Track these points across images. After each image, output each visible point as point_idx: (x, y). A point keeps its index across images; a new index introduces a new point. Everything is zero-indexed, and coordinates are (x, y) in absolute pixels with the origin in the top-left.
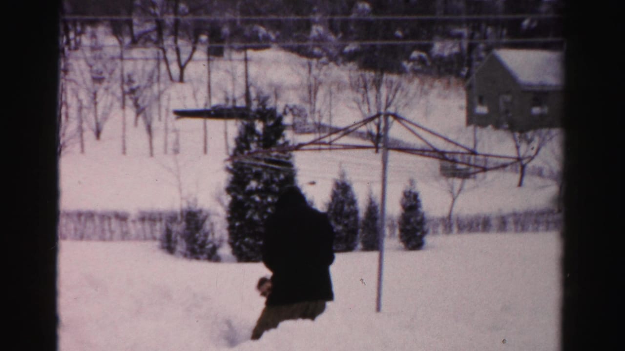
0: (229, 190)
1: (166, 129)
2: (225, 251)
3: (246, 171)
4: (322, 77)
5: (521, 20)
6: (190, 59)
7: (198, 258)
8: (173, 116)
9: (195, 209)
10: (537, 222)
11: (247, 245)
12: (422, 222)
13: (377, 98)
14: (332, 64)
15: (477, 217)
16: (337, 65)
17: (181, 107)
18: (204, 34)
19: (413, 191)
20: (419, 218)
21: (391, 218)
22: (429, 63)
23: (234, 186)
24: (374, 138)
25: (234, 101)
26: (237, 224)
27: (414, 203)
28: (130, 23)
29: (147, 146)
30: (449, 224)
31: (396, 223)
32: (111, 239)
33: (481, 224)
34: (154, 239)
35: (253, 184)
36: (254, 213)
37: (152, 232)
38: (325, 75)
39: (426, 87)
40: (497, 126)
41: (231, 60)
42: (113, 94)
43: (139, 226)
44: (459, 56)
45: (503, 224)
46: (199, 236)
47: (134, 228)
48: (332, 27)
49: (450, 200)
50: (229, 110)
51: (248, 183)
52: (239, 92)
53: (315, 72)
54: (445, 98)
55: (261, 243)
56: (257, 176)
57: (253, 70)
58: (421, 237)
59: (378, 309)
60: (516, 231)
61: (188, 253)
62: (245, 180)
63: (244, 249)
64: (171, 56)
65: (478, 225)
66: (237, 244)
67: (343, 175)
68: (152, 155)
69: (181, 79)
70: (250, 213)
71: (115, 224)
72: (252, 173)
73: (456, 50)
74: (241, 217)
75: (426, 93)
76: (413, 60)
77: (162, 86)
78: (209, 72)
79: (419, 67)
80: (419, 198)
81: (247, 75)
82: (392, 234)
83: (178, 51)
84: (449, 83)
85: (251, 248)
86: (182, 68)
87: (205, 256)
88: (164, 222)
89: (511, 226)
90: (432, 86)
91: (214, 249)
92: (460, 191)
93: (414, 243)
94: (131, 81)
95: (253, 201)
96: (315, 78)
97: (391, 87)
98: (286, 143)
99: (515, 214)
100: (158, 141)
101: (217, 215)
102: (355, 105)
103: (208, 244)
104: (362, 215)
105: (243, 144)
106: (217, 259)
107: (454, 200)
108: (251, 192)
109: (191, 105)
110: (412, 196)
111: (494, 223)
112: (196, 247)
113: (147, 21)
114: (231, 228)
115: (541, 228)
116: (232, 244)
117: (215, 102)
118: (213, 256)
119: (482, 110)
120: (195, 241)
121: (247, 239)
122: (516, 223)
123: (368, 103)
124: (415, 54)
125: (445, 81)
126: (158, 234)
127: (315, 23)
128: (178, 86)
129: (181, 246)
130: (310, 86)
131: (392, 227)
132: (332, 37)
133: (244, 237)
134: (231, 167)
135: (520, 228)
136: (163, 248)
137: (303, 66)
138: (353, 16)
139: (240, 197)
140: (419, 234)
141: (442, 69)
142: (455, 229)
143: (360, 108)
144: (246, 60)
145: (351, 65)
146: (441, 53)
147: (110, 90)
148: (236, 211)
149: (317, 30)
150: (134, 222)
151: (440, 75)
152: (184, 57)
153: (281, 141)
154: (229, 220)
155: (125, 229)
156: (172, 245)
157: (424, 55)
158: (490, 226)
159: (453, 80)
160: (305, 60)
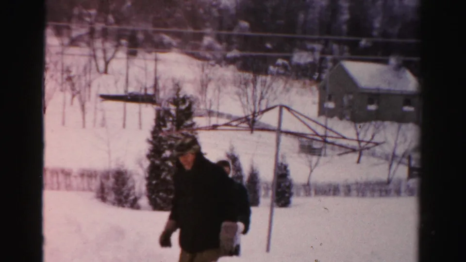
0: (149, 157)
1: (96, 108)
2: (144, 201)
3: (163, 143)
4: (211, 76)
5: (359, 41)
6: (113, 57)
7: (123, 206)
8: (99, 99)
9: (122, 169)
10: (373, 191)
11: (161, 198)
12: (290, 186)
13: (253, 92)
14: (217, 66)
15: (330, 185)
16: (221, 66)
17: (105, 93)
18: (123, 39)
19: (284, 163)
20: (287, 184)
21: (266, 183)
22: (289, 68)
23: (153, 153)
24: (250, 122)
25: (146, 89)
26: (154, 182)
27: (285, 172)
28: (69, 28)
29: (81, 120)
30: (308, 188)
31: (270, 186)
32: (58, 188)
33: (332, 190)
34: (91, 190)
35: (168, 153)
36: (167, 175)
37: (89, 184)
38: (213, 73)
39: (288, 86)
40: (341, 117)
41: (145, 59)
42: (56, 80)
43: (79, 180)
44: (312, 64)
45: (348, 190)
46: (125, 190)
47: (76, 182)
48: (219, 39)
49: (308, 171)
50: (142, 96)
51: (163, 152)
52: (150, 83)
53: (207, 71)
54: (302, 95)
55: (171, 197)
56: (171, 147)
57: (161, 67)
58: (289, 198)
59: (268, 250)
60: (358, 196)
61: (116, 202)
62: (162, 150)
63: (158, 201)
64: (100, 54)
65: (330, 190)
66: (154, 196)
67: (232, 149)
68: (84, 126)
69: (106, 72)
70: (164, 174)
71: (61, 178)
72: (167, 145)
73: (310, 60)
74: (157, 177)
75: (288, 91)
76: (278, 65)
77: (92, 76)
78: (128, 67)
79: (282, 71)
80: (288, 168)
81: (156, 71)
82: (266, 195)
83: (105, 51)
84: (305, 83)
85: (164, 200)
86: (107, 63)
87: (129, 205)
88: (98, 178)
89: (354, 192)
90: (292, 86)
91: (136, 200)
92: (316, 164)
93: (283, 202)
94: (68, 71)
95: (167, 166)
96: (207, 75)
97: (265, 85)
98: (193, 124)
99: (357, 183)
100: (89, 116)
101: (138, 174)
102: (236, 97)
103: (131, 196)
104: (245, 179)
105: (162, 123)
106: (138, 208)
107: (311, 171)
108: (166, 159)
109: (113, 92)
110: (283, 167)
111: (341, 189)
112: (123, 198)
113: (82, 27)
114: (149, 185)
115: (376, 194)
116: (149, 197)
117: (131, 90)
118: (134, 205)
119: (331, 105)
120: (122, 193)
121: (161, 194)
122: (358, 190)
123: (247, 97)
124: (280, 61)
125: (302, 83)
126: (93, 187)
127: (207, 35)
128: (104, 76)
129: (112, 197)
130: (202, 81)
131: (267, 189)
132: (218, 46)
133: (158, 192)
134: (151, 139)
135: (360, 194)
136: (98, 197)
137: (198, 66)
138: (235, 32)
139: (157, 162)
140: (287, 195)
141: (299, 74)
142: (313, 192)
143: (240, 99)
144: (156, 60)
145: (232, 67)
146: (298, 61)
147: (54, 77)
148: (154, 172)
149: (207, 40)
150: (75, 177)
151: (297, 78)
152: (109, 55)
153: (189, 122)
154: (148, 179)
155: (68, 182)
156: (105, 196)
157: (286, 62)
158: (339, 191)
159: (308, 81)
160: (200, 62)
